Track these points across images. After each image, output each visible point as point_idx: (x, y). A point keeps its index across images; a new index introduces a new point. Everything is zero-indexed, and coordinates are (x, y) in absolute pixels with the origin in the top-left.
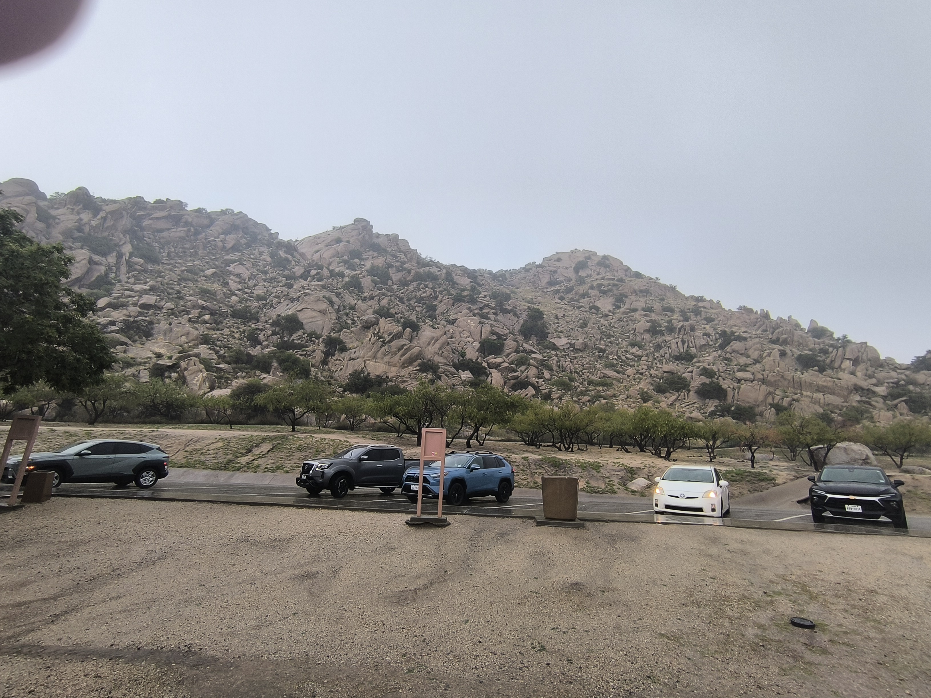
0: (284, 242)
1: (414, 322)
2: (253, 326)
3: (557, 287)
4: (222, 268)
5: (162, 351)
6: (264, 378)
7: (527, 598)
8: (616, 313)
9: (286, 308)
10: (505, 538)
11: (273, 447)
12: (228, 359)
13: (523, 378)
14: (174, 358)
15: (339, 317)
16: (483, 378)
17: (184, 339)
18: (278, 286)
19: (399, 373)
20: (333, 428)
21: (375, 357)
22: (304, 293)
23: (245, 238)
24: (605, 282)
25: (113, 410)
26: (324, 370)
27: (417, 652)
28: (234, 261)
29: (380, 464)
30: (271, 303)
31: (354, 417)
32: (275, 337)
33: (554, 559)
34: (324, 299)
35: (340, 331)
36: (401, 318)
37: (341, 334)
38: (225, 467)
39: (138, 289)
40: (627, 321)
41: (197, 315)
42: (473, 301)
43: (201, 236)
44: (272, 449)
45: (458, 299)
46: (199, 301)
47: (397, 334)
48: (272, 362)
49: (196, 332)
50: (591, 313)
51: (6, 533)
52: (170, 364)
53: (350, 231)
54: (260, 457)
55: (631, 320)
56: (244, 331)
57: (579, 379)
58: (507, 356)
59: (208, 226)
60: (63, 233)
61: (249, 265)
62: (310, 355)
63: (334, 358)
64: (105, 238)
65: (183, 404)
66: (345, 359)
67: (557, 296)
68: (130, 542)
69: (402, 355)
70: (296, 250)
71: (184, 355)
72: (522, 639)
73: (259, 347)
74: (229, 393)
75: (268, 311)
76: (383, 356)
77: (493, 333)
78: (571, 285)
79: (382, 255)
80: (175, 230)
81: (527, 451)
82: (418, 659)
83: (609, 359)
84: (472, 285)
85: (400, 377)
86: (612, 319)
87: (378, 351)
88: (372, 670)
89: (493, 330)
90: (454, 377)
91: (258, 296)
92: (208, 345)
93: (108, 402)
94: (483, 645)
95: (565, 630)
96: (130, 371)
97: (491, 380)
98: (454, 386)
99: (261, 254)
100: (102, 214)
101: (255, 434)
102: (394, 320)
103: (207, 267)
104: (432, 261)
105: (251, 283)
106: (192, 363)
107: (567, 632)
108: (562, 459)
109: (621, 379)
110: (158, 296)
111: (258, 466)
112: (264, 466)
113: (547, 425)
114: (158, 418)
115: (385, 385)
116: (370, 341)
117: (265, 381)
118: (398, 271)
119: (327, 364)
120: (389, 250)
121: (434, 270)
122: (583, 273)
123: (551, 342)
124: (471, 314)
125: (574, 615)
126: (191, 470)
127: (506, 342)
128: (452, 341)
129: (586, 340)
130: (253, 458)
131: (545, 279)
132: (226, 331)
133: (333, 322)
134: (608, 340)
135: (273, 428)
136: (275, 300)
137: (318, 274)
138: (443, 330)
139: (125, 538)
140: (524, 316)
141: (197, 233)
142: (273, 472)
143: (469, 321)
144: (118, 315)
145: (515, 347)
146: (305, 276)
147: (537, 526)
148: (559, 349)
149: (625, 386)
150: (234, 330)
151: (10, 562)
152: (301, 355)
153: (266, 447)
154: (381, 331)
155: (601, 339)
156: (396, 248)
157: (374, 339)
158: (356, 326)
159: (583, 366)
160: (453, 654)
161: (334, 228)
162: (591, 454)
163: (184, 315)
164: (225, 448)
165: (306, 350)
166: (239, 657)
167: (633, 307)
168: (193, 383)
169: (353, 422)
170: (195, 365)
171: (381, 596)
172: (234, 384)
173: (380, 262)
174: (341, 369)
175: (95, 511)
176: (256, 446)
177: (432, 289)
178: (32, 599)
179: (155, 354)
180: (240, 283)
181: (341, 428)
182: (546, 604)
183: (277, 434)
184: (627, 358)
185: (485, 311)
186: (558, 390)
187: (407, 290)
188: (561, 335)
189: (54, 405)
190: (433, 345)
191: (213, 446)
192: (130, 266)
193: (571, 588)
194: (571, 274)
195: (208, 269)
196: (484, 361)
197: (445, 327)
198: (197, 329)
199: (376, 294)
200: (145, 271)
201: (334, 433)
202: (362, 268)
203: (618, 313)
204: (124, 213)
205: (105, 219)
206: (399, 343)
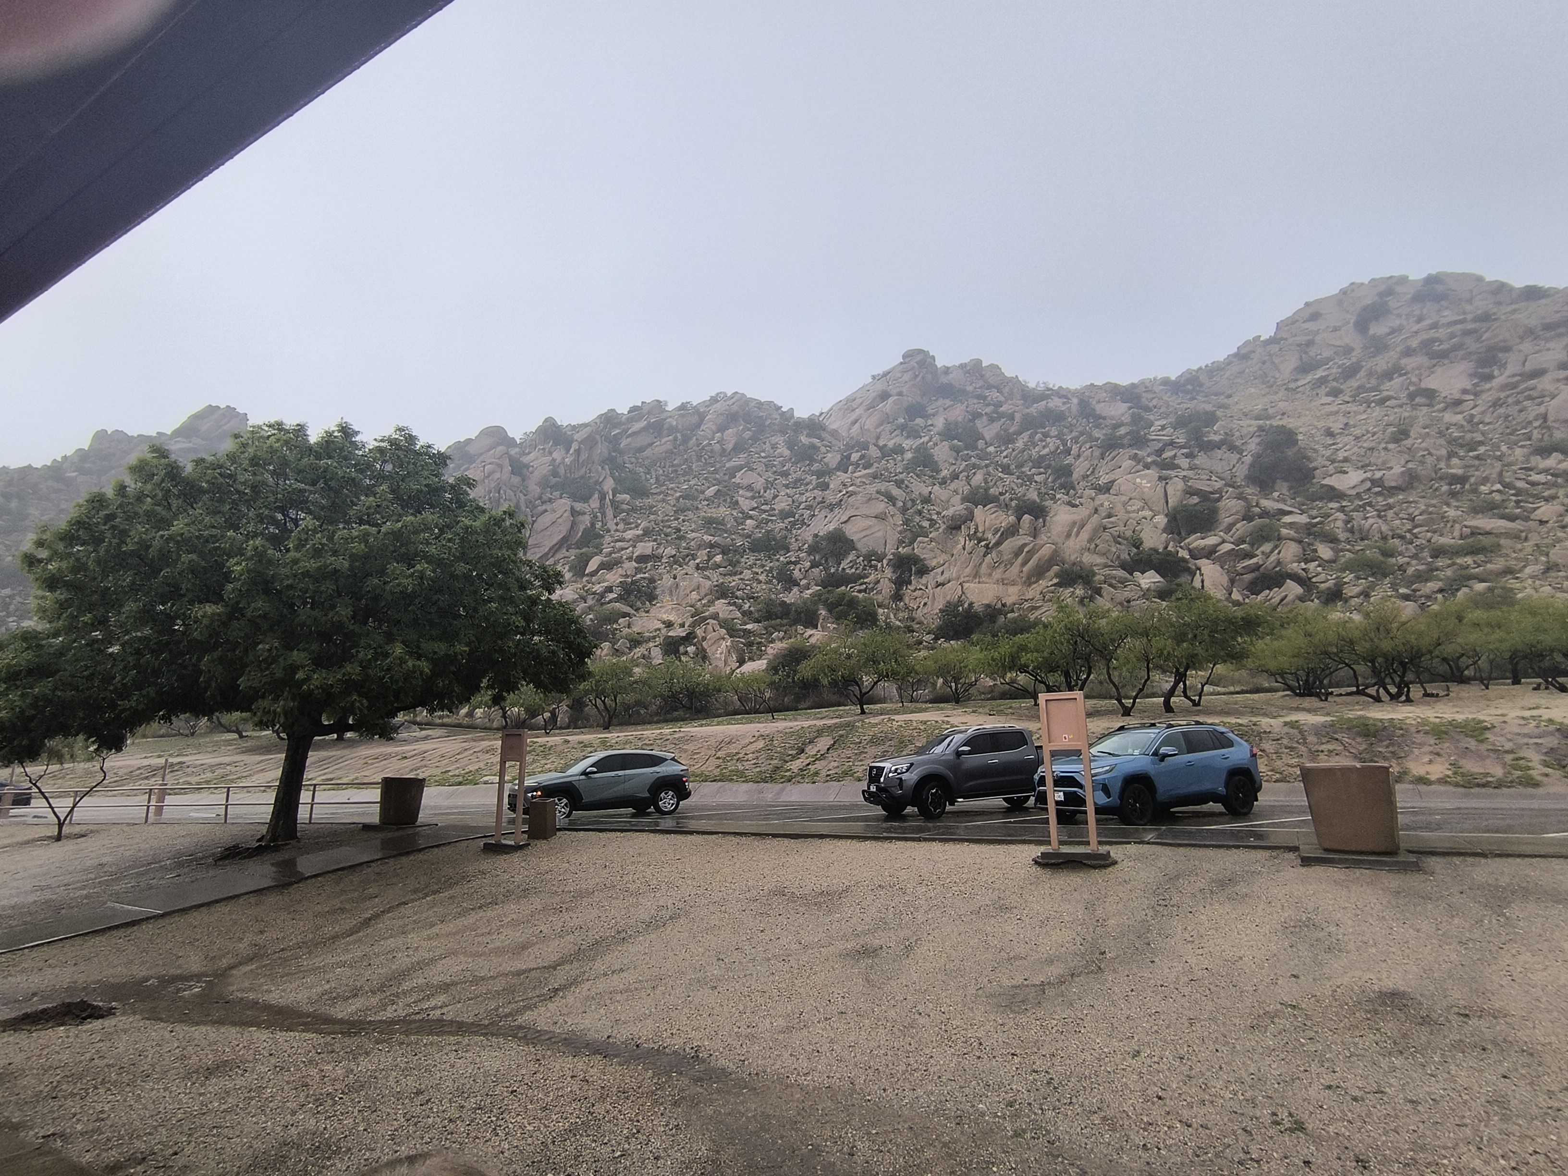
0: (804, 420)
1: (1034, 502)
2: (782, 559)
3: (1320, 373)
4: (725, 481)
5: (672, 618)
6: (810, 636)
7: (1273, 1017)
8: (1482, 392)
9: (825, 522)
10: (1229, 890)
11: (835, 743)
12: (756, 615)
13: (1271, 567)
14: (686, 626)
15: (907, 520)
16: (1184, 579)
17: (694, 595)
18: (807, 491)
19: (1023, 594)
20: (926, 702)
21: (976, 575)
22: (847, 492)
23: (749, 430)
24: (1442, 333)
25: (627, 708)
26: (898, 610)
27: (1035, 1101)
28: (740, 468)
29: (994, 758)
30: (801, 519)
31: (956, 680)
32: (816, 571)
33: (1340, 937)
34: (878, 496)
35: (912, 542)
36: (1011, 499)
37: (916, 547)
38: (771, 777)
39: (630, 537)
40: (1518, 402)
41: (706, 558)
42: (1139, 441)
43: (691, 442)
44: (833, 745)
45: (1111, 445)
46: (705, 537)
47: (1009, 529)
48: (818, 610)
49: (708, 583)
50: (1414, 407)
51: (513, 879)
52: (684, 634)
53: (899, 375)
54: (817, 759)
55: (1530, 398)
56: (771, 570)
57: (1407, 549)
58: (1228, 529)
59: (698, 426)
60: (539, 484)
61: (761, 468)
62: (873, 589)
63: (911, 587)
64: (582, 477)
65: (708, 690)
66: (929, 587)
67: (1323, 390)
68: (637, 893)
69: (1024, 564)
70: (823, 428)
71: (699, 619)
72: (1253, 1101)
73: (795, 589)
74: (764, 667)
75: (799, 531)
76: (989, 571)
77: (1191, 492)
78: (1354, 359)
79: (960, 401)
80: (658, 443)
81: (1297, 709)
82: (1035, 1114)
83: (1481, 493)
84: (1134, 413)
85: (1026, 601)
86: (1476, 406)
87: (981, 564)
88: (951, 1123)
89: (1190, 487)
90: (1125, 586)
91: (781, 511)
92: (726, 599)
93: (619, 697)
94: (1165, 1105)
95: (1359, 1094)
96: (639, 651)
97: (1203, 581)
98: (1129, 601)
99: (774, 447)
100: (575, 446)
101: (806, 724)
102: (1000, 506)
103: (707, 485)
104: (1049, 389)
105: (769, 495)
106: (710, 627)
107: (1363, 1100)
108: (1381, 720)
109: (1522, 531)
110: (655, 540)
111: (816, 774)
112: (824, 773)
113: (1336, 654)
114: (680, 713)
115: (1002, 619)
116: (964, 549)
117: (813, 640)
118: (992, 420)
119: (901, 600)
120: (970, 388)
121: (1055, 403)
122: (1378, 329)
123: (1323, 486)
124: (1140, 467)
125: (1384, 1063)
126: (728, 785)
127: (1221, 504)
128: (1112, 523)
129: (1410, 465)
130: (808, 761)
131: (1290, 363)
132: (747, 574)
133: (899, 529)
134: (1471, 454)
135: (834, 711)
136: (807, 513)
137: (862, 457)
138: (1091, 506)
139: (632, 887)
140: (1253, 446)
141: (686, 439)
142: (839, 781)
143: (1138, 480)
144: (613, 578)
145: (1243, 512)
146: (843, 466)
147: (1303, 866)
148: (1346, 495)
149: (1537, 545)
150: (757, 570)
151: (514, 916)
152: (860, 591)
153: (824, 743)
154: (980, 529)
155: (1451, 455)
156: (980, 383)
157: (970, 545)
158: (937, 529)
159: (1413, 520)
160: (1103, 1114)
161: (874, 377)
162: (1460, 703)
163: (690, 560)
164: (767, 749)
165: (866, 583)
166: (757, 1074)
167: (1529, 366)
168: (716, 658)
169: (956, 689)
170: (714, 631)
171: (980, 992)
172: (770, 651)
173: (958, 413)
174: (925, 604)
175: (602, 850)
176: (810, 742)
177: (1058, 437)
178: (532, 967)
179: (664, 623)
180: (753, 498)
181: (939, 700)
182: (1316, 1032)
183: (838, 720)
184: (1534, 484)
185: (1168, 454)
186: (1358, 578)
187: (1013, 450)
188: (1346, 467)
189: (565, 708)
190: (1077, 536)
191: (752, 748)
192: (616, 506)
193: (1380, 1001)
194: (1351, 338)
195: (709, 488)
196: (1181, 547)
197: (1093, 499)
198: (708, 578)
199: (962, 468)
200: (634, 510)
201: (925, 710)
202: (930, 431)
203: (1490, 389)
204: (598, 437)
205: (578, 452)
206: (1017, 543)
